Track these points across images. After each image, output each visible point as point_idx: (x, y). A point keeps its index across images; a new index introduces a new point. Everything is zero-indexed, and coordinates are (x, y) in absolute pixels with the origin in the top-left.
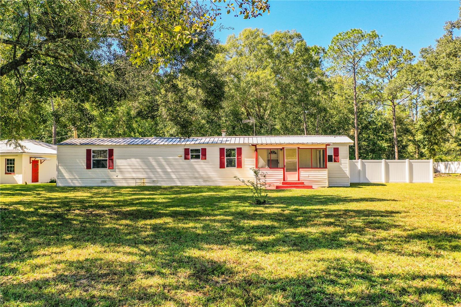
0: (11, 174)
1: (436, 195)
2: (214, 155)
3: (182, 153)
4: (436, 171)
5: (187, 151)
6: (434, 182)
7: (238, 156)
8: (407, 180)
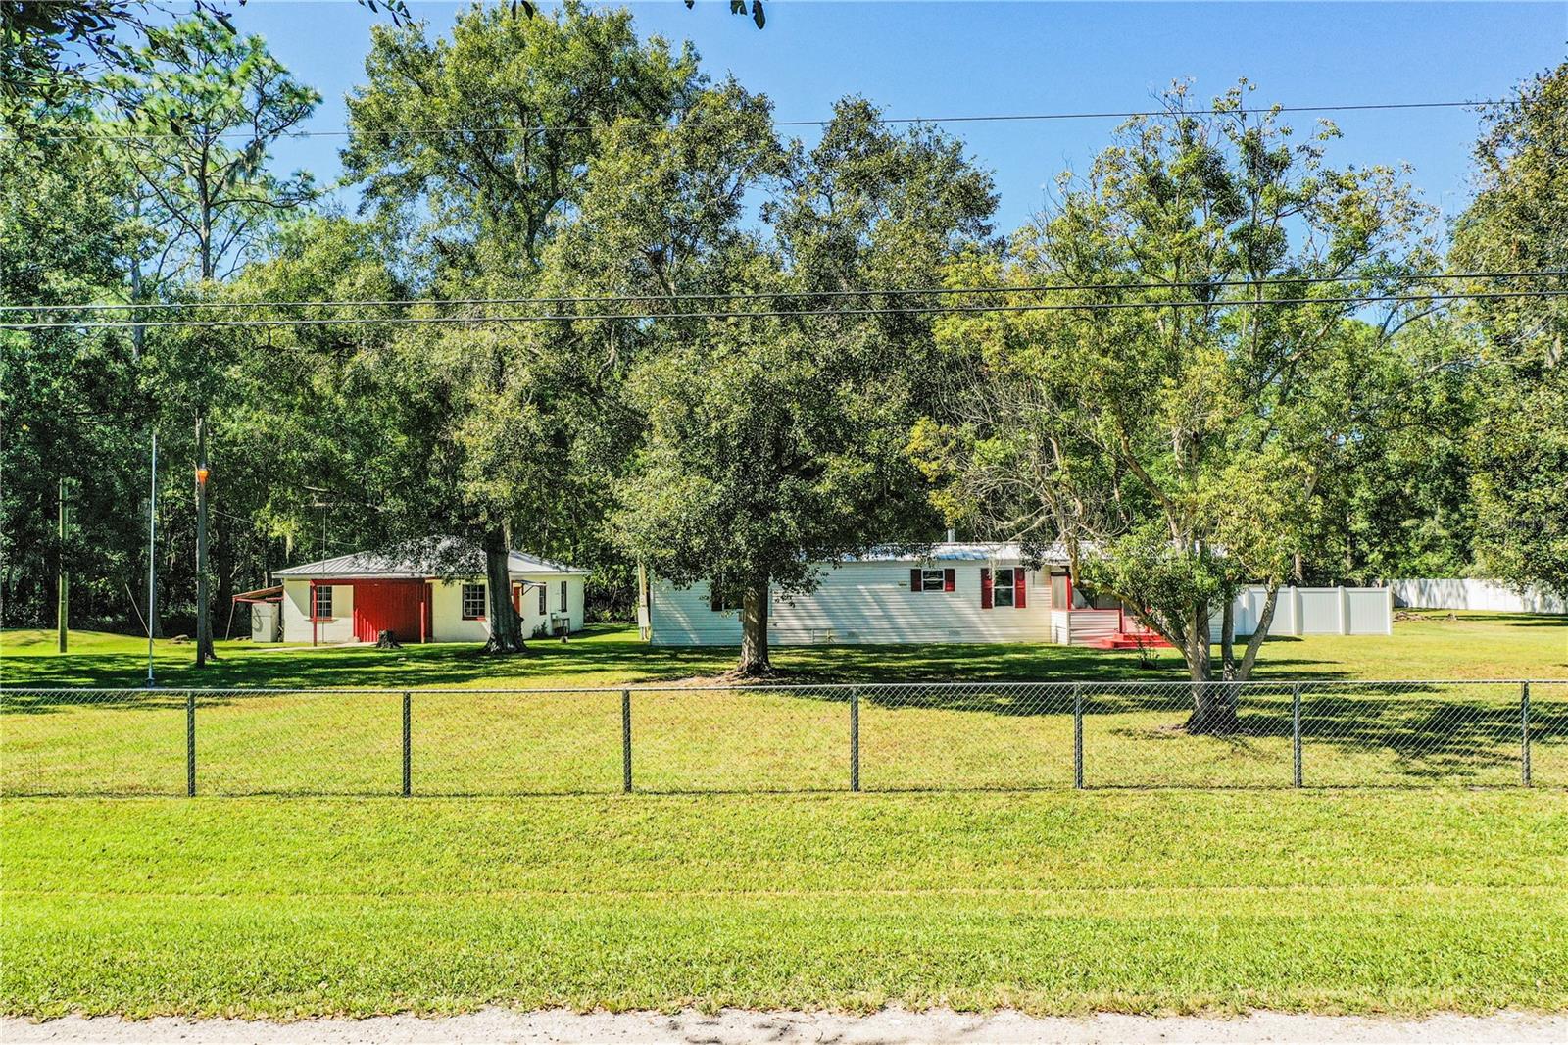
0: (475, 619)
1: (1396, 655)
2: (968, 581)
3: (907, 578)
4: (1399, 604)
5: (916, 575)
6: (1393, 633)
7: (1017, 585)
8: (1341, 631)
